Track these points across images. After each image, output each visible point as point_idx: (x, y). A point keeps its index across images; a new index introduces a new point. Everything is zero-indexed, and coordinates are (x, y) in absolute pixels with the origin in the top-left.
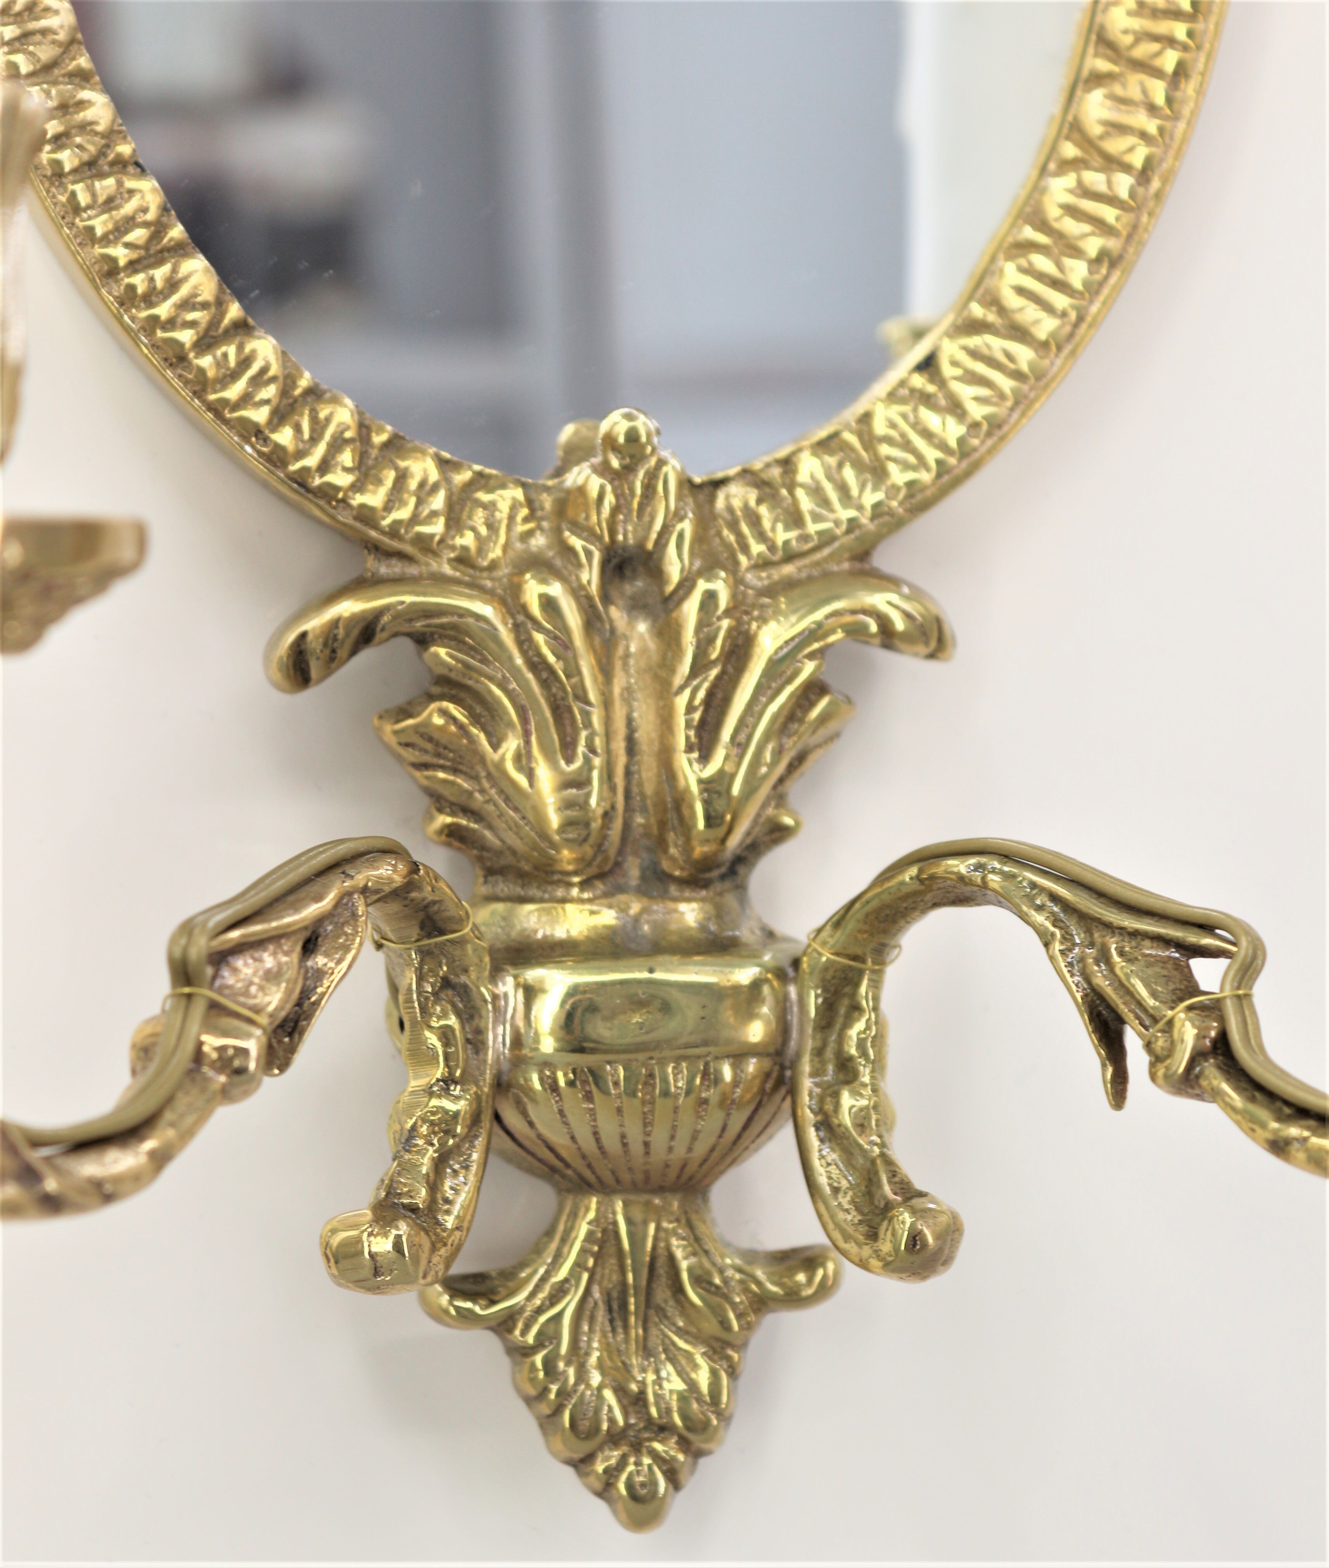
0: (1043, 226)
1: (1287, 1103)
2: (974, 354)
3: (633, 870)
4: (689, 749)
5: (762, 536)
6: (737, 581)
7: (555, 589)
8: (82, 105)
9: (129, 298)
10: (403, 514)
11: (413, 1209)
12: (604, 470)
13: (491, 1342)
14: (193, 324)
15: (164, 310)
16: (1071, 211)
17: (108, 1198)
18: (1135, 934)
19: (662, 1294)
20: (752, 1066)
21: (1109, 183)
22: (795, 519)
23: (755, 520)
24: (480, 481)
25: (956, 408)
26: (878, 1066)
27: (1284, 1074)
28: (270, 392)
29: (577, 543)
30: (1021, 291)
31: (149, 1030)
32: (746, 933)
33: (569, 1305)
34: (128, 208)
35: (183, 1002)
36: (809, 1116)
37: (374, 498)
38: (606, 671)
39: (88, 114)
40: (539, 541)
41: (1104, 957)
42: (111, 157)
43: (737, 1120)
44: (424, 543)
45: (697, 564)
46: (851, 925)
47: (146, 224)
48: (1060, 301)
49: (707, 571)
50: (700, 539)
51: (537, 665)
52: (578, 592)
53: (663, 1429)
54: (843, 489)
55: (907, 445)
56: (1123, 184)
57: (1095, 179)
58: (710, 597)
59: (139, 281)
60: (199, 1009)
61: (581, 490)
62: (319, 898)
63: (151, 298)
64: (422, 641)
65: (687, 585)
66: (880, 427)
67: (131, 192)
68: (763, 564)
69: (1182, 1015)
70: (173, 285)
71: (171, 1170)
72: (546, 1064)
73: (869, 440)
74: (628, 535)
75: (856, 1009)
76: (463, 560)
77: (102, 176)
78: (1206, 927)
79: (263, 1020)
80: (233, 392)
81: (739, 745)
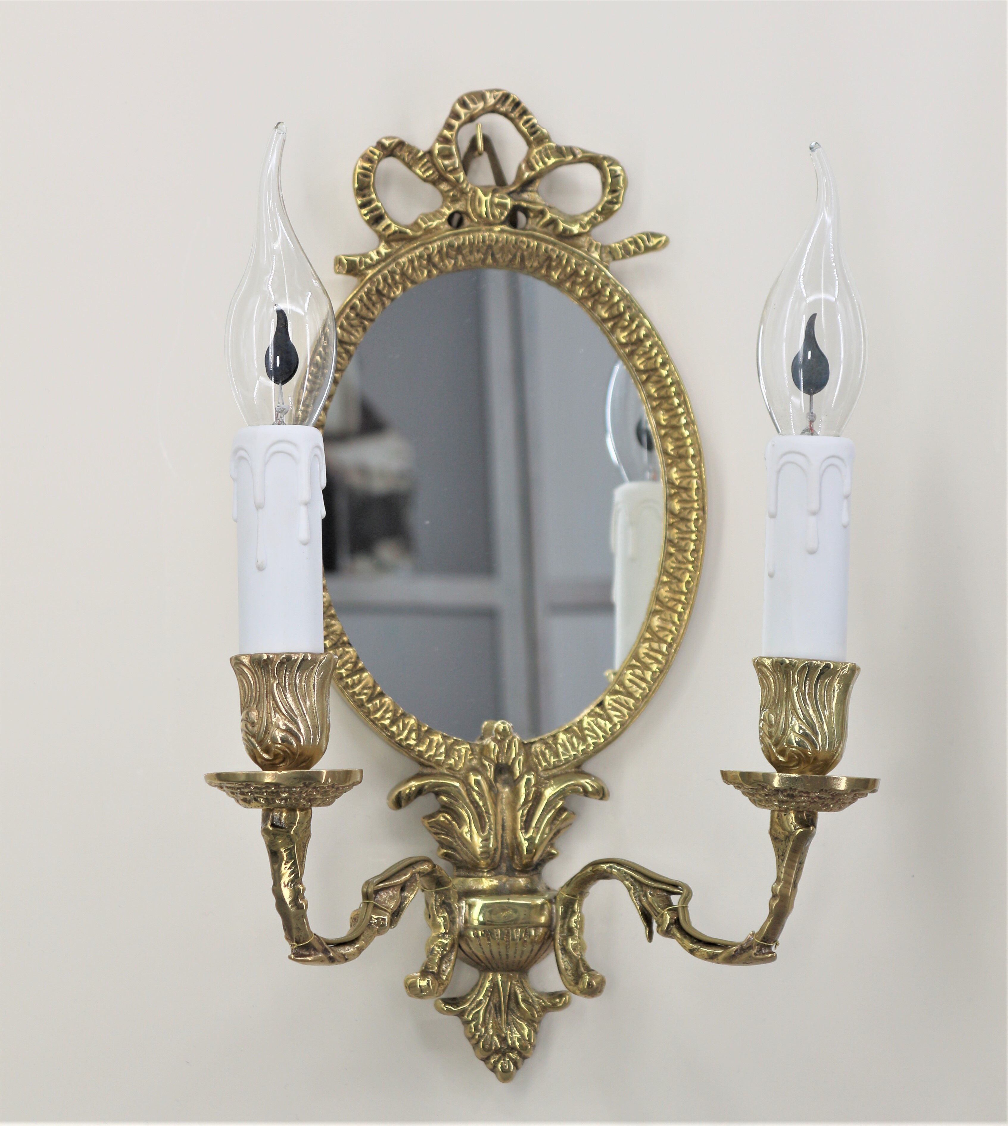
0: (638, 660)
1: (695, 938)
2: (615, 701)
3: (504, 867)
4: (522, 829)
5: (546, 760)
6: (537, 775)
7: (479, 778)
8: (332, 625)
9: (347, 687)
10: (432, 753)
11: (433, 973)
12: (495, 740)
13: (457, 1020)
14: (365, 694)
15: (357, 689)
16: (647, 655)
17: (346, 960)
18: (654, 888)
19: (513, 1005)
20: (541, 930)
21: (659, 647)
22: (557, 755)
23: (544, 755)
24: (456, 742)
25: (610, 719)
26: (581, 930)
27: (695, 930)
28: (390, 715)
29: (486, 763)
30: (631, 681)
31: (356, 913)
32: (540, 888)
33: (482, 1009)
34: (346, 658)
35: (366, 905)
36: (558, 946)
37: (423, 748)
38: (495, 804)
39: (335, 628)
40: (475, 762)
41: (645, 895)
42: (341, 641)
43: (536, 947)
44: (438, 763)
45: (525, 770)
46: (572, 885)
47: (352, 663)
48: (644, 685)
49: (528, 772)
50: (526, 761)
51: (474, 802)
52: (486, 779)
53: (512, 1049)
54: (572, 745)
55: (594, 731)
56: (664, 647)
57: (655, 646)
58: (529, 780)
59: (349, 681)
60: (371, 907)
61: (488, 746)
62: (405, 875)
63: (354, 686)
64: (437, 794)
65: (521, 776)
66: (585, 725)
67: (348, 652)
68: (546, 769)
69: (666, 912)
70: (360, 681)
71: (363, 953)
72: (475, 929)
73: (582, 729)
74: (503, 760)
75: (574, 912)
76: (451, 768)
77: (338, 648)
78: (675, 886)
79: (390, 911)
80: (378, 715)
81: (537, 828)
